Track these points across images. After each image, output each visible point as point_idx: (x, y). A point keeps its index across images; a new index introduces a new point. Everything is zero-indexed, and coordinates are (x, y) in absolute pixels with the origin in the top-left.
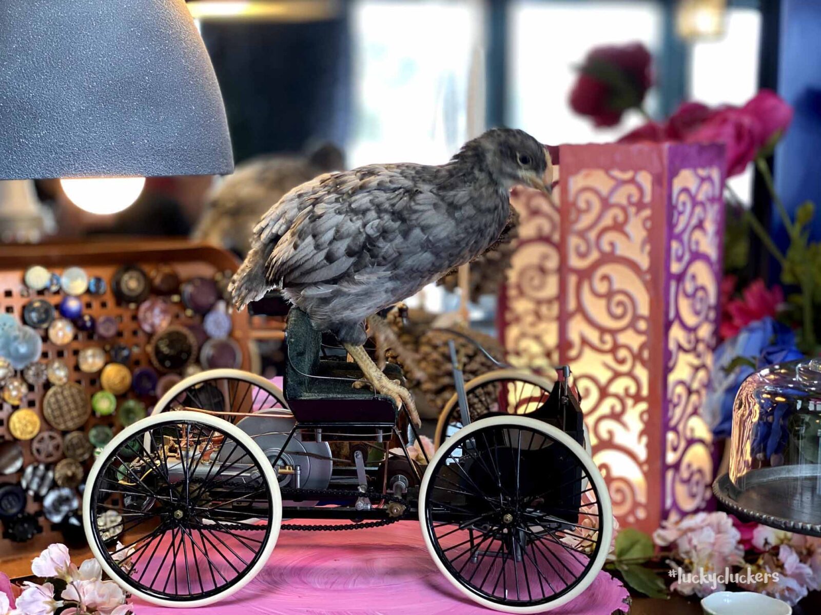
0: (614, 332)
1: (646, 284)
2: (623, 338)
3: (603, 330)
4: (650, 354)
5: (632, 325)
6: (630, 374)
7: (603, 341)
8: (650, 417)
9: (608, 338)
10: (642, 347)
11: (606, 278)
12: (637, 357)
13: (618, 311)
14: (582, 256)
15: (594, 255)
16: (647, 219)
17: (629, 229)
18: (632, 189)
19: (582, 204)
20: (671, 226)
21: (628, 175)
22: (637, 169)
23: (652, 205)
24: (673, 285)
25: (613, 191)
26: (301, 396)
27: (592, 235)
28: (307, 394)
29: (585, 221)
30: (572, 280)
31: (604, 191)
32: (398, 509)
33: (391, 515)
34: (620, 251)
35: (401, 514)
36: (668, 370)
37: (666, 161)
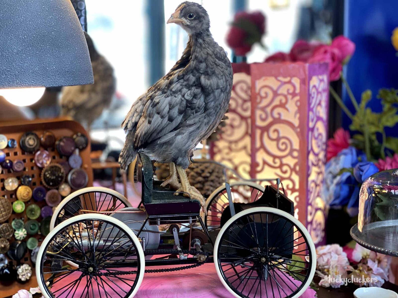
0: (280, 158)
1: (297, 133)
2: (285, 161)
3: (275, 157)
4: (300, 168)
5: (290, 154)
6: (289, 178)
7: (275, 162)
8: (300, 199)
9: (277, 161)
10: (295, 165)
11: (276, 131)
12: (293, 170)
13: (283, 147)
14: (263, 120)
15: (270, 120)
16: (297, 101)
17: (288, 106)
18: (289, 86)
19: (263, 94)
20: (309, 104)
21: (287, 79)
22: (292, 76)
23: (300, 94)
24: (310, 133)
25: (279, 88)
26: (151, 202)
27: (269, 110)
28: (154, 201)
29: (264, 103)
30: (258, 132)
31: (275, 88)
32: (203, 258)
33: (199, 261)
34: (283, 117)
35: (205, 260)
36: (308, 175)
37: (307, 73)
